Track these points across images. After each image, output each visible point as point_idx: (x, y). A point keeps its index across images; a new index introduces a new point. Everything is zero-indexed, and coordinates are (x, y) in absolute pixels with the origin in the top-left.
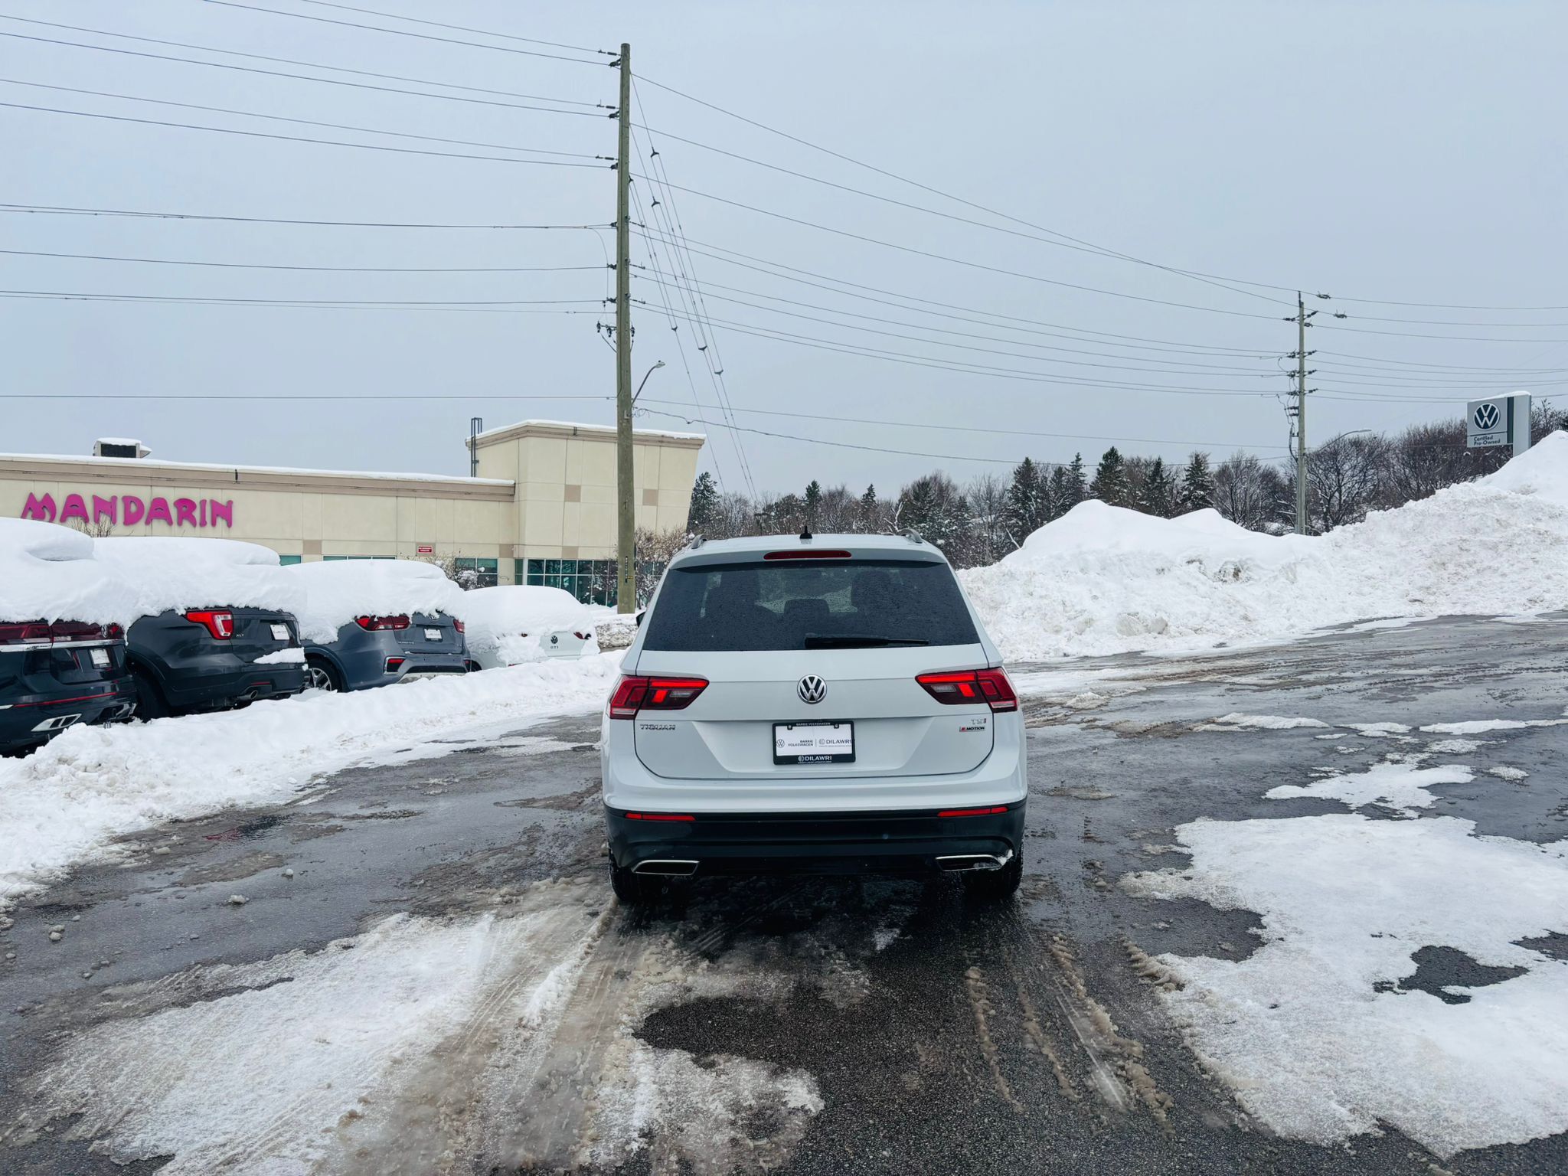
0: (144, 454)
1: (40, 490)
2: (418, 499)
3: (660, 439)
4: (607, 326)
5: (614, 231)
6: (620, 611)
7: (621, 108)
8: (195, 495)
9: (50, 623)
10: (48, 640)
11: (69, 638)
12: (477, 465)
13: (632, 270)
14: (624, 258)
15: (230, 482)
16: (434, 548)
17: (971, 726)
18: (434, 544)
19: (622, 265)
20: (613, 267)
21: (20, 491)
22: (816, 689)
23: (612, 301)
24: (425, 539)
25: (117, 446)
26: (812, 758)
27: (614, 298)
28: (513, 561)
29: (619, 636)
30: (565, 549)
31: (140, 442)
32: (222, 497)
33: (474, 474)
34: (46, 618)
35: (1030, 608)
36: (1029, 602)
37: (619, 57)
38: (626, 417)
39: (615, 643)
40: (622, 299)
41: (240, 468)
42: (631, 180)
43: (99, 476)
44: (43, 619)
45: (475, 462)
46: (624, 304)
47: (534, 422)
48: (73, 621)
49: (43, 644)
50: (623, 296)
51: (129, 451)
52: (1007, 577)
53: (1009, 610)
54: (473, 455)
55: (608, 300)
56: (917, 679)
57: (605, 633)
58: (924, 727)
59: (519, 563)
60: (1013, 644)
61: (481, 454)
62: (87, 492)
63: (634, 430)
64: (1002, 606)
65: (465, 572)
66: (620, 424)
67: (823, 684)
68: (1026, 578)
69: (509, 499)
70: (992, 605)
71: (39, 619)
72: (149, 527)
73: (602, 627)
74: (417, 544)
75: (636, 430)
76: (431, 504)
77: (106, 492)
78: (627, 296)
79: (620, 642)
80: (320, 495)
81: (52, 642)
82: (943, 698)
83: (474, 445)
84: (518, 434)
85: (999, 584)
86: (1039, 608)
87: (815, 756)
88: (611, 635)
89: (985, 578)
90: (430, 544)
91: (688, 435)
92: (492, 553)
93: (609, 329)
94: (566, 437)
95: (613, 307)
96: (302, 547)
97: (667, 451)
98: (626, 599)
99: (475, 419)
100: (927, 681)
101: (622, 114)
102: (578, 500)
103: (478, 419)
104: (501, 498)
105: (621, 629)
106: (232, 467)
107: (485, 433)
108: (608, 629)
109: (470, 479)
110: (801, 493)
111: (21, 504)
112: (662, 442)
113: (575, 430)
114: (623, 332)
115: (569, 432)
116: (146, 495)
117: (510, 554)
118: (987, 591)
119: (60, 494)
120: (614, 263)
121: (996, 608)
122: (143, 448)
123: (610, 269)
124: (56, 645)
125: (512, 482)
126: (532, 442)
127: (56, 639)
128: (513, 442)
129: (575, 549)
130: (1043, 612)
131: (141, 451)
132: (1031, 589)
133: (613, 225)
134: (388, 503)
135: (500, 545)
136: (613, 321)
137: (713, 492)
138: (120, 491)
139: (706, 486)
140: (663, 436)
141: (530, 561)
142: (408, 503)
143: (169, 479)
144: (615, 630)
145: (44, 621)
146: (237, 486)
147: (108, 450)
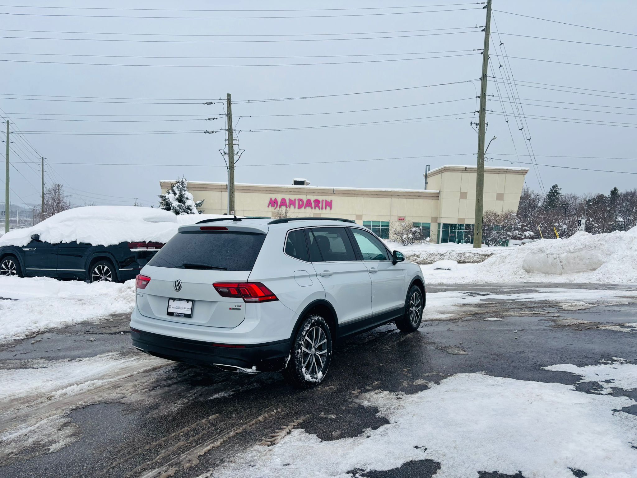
0: (308, 184)
1: (274, 197)
2: (399, 199)
3: (506, 171)
4: (475, 123)
5: (480, 81)
6: (474, 247)
7: (486, 27)
8: (320, 198)
9: (147, 243)
10: (146, 248)
11: (155, 248)
12: (427, 184)
13: (487, 97)
14: (484, 93)
15: (332, 193)
16: (405, 218)
17: (234, 307)
18: (405, 217)
19: (483, 96)
20: (479, 97)
21: (267, 197)
22: (178, 285)
23: (478, 112)
24: (402, 215)
25: (299, 181)
26: (178, 314)
27: (479, 111)
28: (437, 224)
29: (469, 258)
30: (459, 219)
31: (305, 179)
32: (329, 198)
33: (425, 189)
34: (146, 241)
35: (627, 256)
36: (628, 253)
37: (487, 4)
38: (481, 162)
39: (466, 260)
40: (482, 111)
41: (335, 188)
42: (489, 58)
43: (291, 192)
44: (144, 241)
45: (426, 183)
46: (483, 113)
47: (447, 166)
48: (156, 242)
49: (144, 249)
50: (483, 109)
51: (302, 183)
52: (618, 239)
53: (615, 256)
54: (426, 180)
55: (476, 112)
56: (214, 285)
57: (462, 256)
58: (214, 307)
59: (439, 224)
60: (611, 274)
61: (429, 180)
62: (287, 197)
63: (484, 167)
64: (613, 254)
65: (414, 228)
66: (478, 165)
67: (181, 283)
68: (629, 240)
69: (437, 198)
70: (608, 253)
71: (143, 241)
72: (305, 210)
73: (461, 254)
74: (398, 216)
75: (485, 167)
76: (404, 201)
77: (293, 197)
78: (484, 110)
79: (469, 260)
80: (363, 198)
81: (147, 249)
82: (223, 294)
83: (426, 176)
84: (441, 171)
85: (613, 242)
86: (632, 256)
87: (179, 313)
88: (465, 257)
89: (606, 239)
90: (403, 216)
91: (520, 168)
92: (429, 221)
93: (477, 125)
94: (462, 171)
95: (478, 115)
96: (355, 217)
97: (509, 176)
98: (477, 242)
99: (427, 166)
100: (217, 286)
101: (487, 30)
102: (466, 198)
103: (429, 166)
104: (433, 198)
105: (470, 255)
106: (332, 188)
107: (431, 171)
108: (464, 255)
109: (424, 191)
110: (607, 194)
111: (268, 202)
112: (507, 172)
113: (466, 168)
114: (482, 125)
115: (463, 169)
116: (305, 198)
117: (436, 221)
118: (606, 246)
119: (279, 198)
120: (480, 96)
121: (610, 255)
122: (308, 182)
123: (478, 98)
124: (148, 250)
125: (438, 191)
126: (446, 174)
127: (148, 248)
128: (439, 174)
129: (464, 219)
130: (634, 258)
131: (306, 183)
132: (631, 246)
133: (480, 79)
134: (387, 201)
135: (432, 217)
136: (477, 120)
137: (559, 193)
138: (297, 197)
139: (556, 191)
140: (507, 169)
141: (444, 224)
142: (395, 200)
143: (312, 193)
144: (467, 255)
145: (145, 242)
146: (334, 195)
147: (296, 183)
